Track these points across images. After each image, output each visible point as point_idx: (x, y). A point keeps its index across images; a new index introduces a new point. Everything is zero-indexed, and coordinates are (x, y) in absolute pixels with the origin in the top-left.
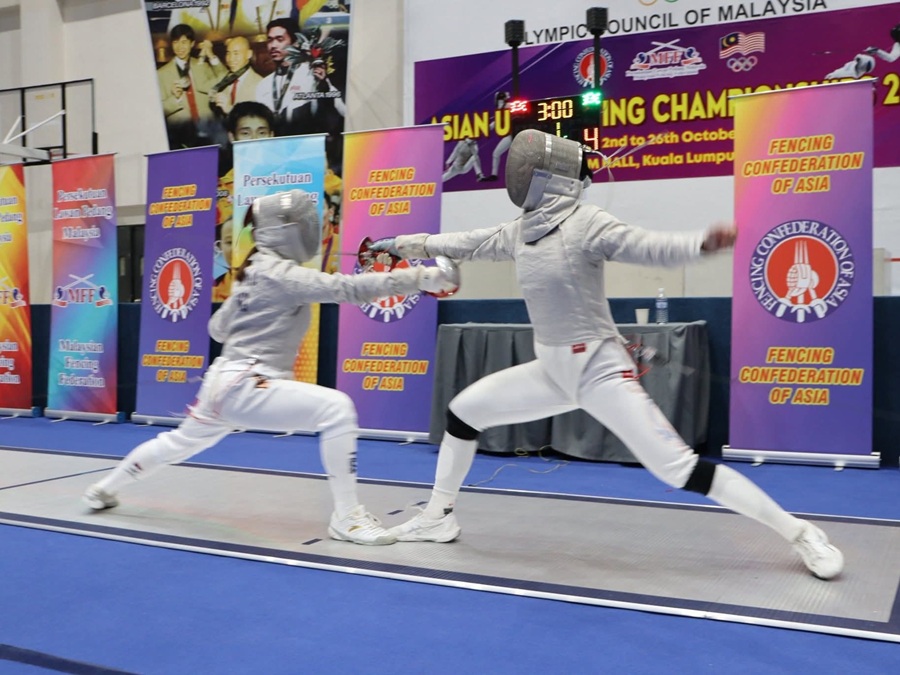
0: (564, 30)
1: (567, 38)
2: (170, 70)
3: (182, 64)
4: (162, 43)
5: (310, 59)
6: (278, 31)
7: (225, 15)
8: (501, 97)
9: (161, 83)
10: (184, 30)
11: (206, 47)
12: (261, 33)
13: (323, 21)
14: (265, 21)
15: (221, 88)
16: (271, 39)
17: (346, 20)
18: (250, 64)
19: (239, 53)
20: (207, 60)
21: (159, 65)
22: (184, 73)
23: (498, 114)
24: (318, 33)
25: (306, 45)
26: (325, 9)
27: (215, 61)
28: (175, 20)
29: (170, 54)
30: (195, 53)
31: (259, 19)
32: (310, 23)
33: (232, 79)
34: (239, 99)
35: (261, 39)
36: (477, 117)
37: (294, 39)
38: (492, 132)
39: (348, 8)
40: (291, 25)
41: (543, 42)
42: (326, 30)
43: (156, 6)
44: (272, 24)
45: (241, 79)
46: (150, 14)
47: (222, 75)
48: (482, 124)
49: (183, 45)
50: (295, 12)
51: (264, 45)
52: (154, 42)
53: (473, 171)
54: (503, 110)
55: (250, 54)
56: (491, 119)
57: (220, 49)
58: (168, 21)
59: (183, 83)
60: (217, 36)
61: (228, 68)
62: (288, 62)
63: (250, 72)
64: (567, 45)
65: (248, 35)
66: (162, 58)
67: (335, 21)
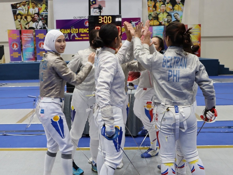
0: (82, 17)
1: (83, 18)
2: (17, 21)
3: (19, 20)
4: (15, 16)
5: (42, 20)
6: (36, 15)
7: (27, 12)
8: (72, 27)
9: (15, 23)
10: (19, 14)
11: (23, 17)
12: (33, 15)
13: (43, 14)
14: (34, 13)
15: (26, 24)
16: (35, 16)
17: (47, 14)
18: (31, 20)
19: (29, 18)
20: (24, 19)
21: (15, 20)
22: (20, 22)
23: (71, 30)
24: (43, 16)
25: (41, 18)
26: (44, 11)
27: (25, 20)
28: (18, 12)
29: (17, 18)
30: (21, 18)
31: (32, 13)
32: (41, 14)
33: (28, 23)
34: (30, 26)
35: (33, 16)
36: (68, 30)
37: (39, 17)
38: (70, 32)
39: (47, 11)
40: (38, 14)
41: (79, 19)
42: (44, 15)
43: (14, 10)
44: (35, 14)
45: (30, 23)
46: (13, 11)
47: (26, 22)
48: (69, 31)
49: (19, 17)
50: (39, 12)
51: (34, 17)
52: (14, 16)
53: (67, 39)
54: (72, 29)
55: (31, 19)
56: (70, 30)
57: (26, 18)
58: (16, 13)
59: (19, 23)
60: (25, 15)
61: (27, 21)
62: (38, 20)
63: (31, 22)
64: (83, 19)
65: (31, 16)
66: (15, 19)
67: (45, 14)
